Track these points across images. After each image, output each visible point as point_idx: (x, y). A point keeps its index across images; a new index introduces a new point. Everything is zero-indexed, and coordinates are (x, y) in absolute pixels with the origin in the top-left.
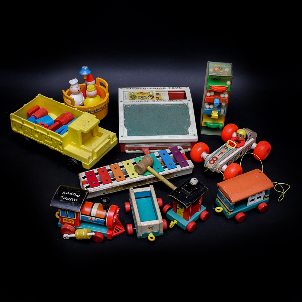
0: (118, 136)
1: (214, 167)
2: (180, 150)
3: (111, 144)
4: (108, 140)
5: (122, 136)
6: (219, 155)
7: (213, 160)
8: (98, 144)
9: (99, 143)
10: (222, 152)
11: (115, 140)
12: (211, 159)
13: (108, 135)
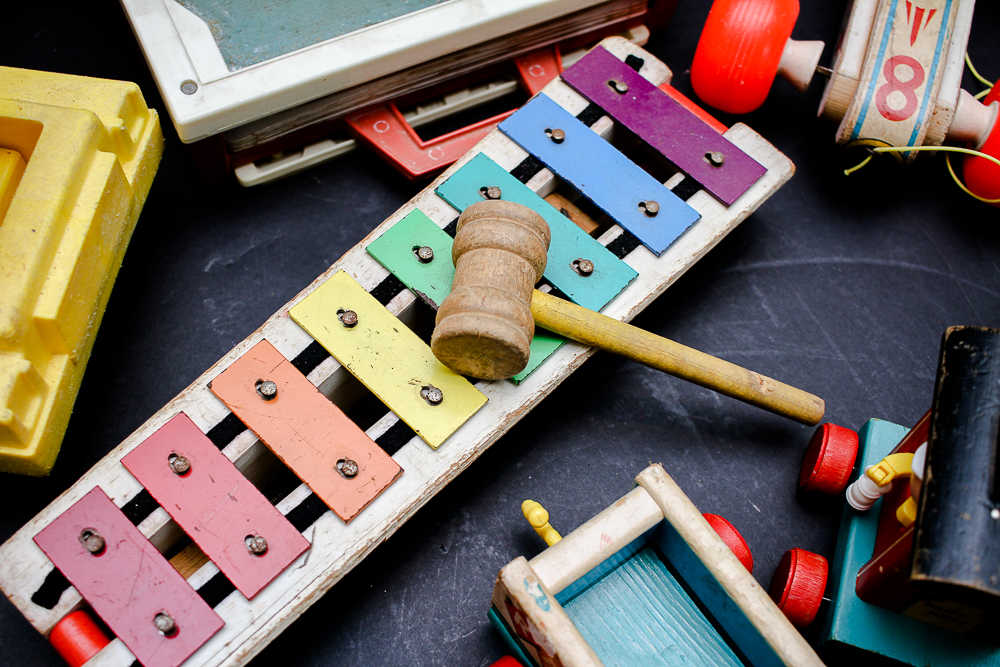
0: (154, 96)
1: (921, 135)
2: (635, 63)
3: (130, 181)
4: (104, 162)
5: (189, 87)
6: (913, 38)
7: (893, 84)
8: (39, 240)
9: (43, 230)
10: (920, 12)
11: (147, 135)
12: (882, 81)
13: (87, 119)
